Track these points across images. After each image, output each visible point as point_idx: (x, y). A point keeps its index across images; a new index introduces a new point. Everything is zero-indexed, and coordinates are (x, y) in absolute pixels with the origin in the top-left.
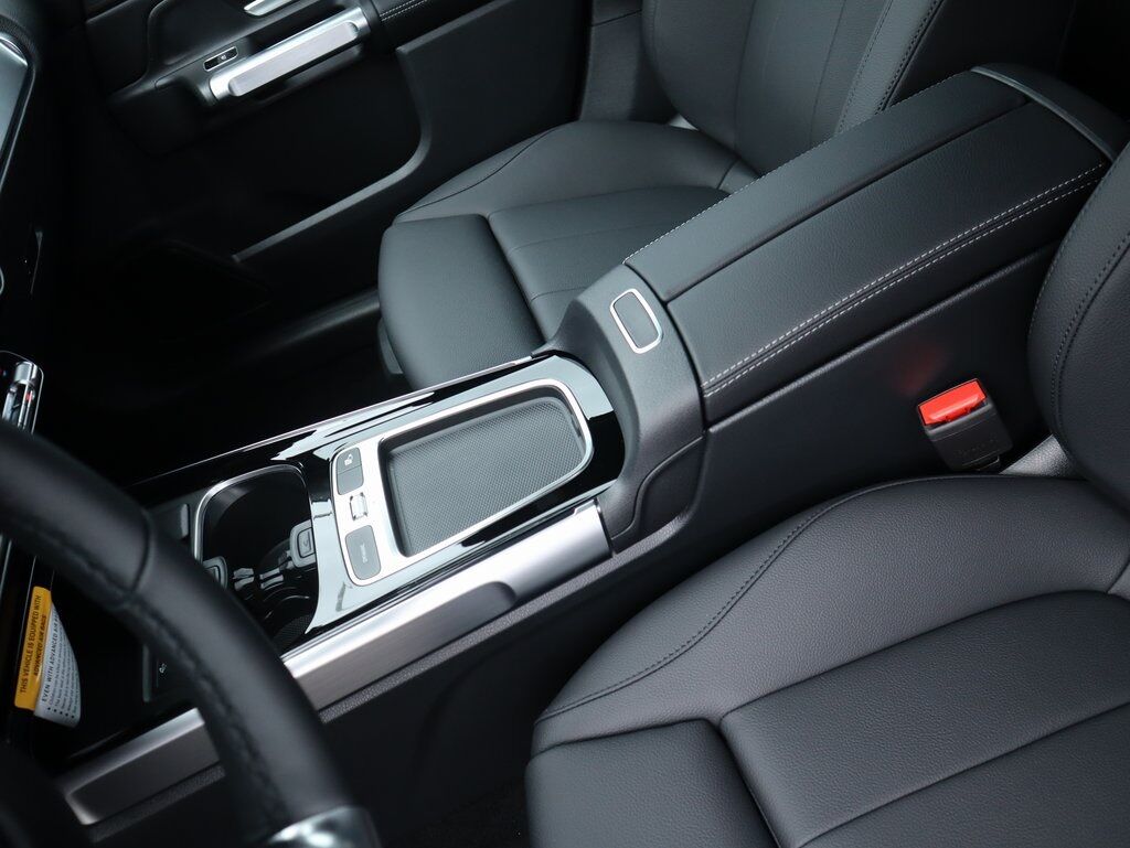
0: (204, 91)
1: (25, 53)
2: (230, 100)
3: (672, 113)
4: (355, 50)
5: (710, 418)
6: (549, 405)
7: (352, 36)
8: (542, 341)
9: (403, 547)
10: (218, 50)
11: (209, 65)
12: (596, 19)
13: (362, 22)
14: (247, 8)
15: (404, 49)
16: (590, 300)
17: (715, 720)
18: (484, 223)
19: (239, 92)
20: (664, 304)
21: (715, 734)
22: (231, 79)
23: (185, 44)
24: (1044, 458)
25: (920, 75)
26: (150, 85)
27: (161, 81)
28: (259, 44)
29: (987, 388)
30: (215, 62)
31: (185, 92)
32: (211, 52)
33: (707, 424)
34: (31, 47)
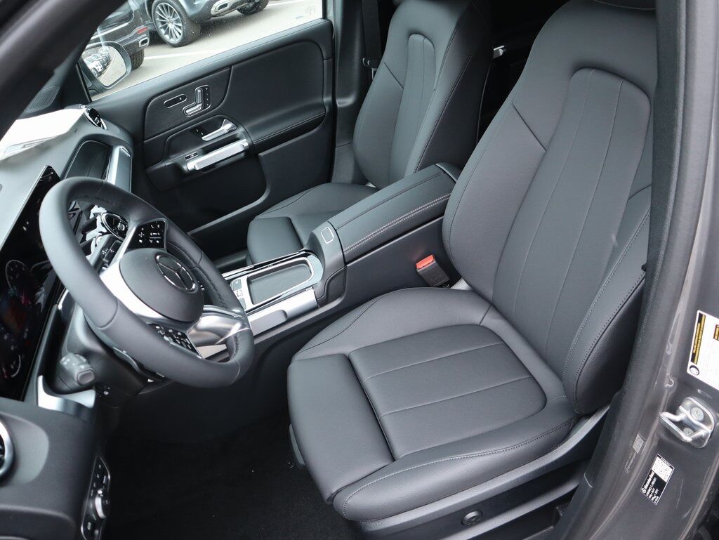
0: (185, 168)
1: (130, 153)
2: (194, 171)
3: (367, 181)
4: (243, 154)
5: (347, 261)
6: (303, 266)
7: (241, 149)
8: (303, 248)
9: (253, 304)
10: (191, 152)
11: (187, 158)
12: (337, 145)
13: (246, 144)
14: (203, 138)
15: (261, 154)
16: (315, 232)
17: (347, 355)
18: (289, 220)
19: (197, 169)
20: (336, 230)
21: (348, 360)
22: (195, 163)
23: (177, 151)
24: (462, 285)
25: (424, 164)
26: (163, 165)
27: (168, 163)
28: (207, 151)
29: (436, 258)
30: (189, 157)
31: (177, 168)
32: (187, 154)
33: (346, 263)
34: (131, 150)
